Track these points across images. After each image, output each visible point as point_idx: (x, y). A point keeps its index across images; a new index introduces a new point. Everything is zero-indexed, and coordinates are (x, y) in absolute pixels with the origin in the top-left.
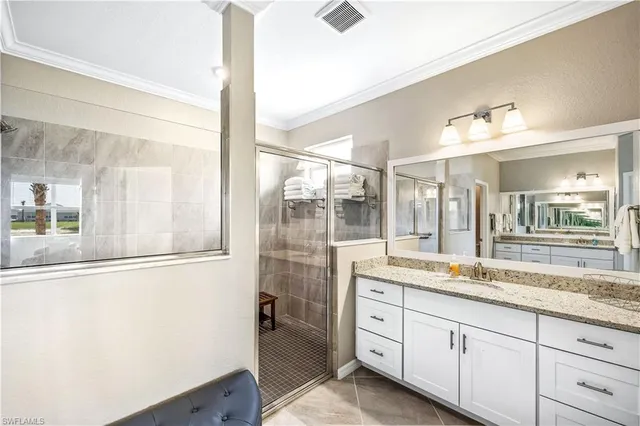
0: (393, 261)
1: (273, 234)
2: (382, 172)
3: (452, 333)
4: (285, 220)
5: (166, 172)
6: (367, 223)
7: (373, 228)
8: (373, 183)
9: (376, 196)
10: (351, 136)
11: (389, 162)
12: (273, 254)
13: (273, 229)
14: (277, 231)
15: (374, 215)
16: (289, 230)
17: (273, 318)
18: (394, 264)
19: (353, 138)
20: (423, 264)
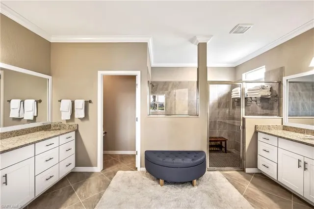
0: (285, 128)
1: (227, 113)
2: (280, 83)
3: (299, 161)
4: (234, 107)
5: (186, 91)
6: (272, 109)
7: (276, 111)
8: (276, 89)
9: (277, 95)
10: (264, 66)
11: (283, 78)
12: (227, 121)
13: (227, 111)
14: (229, 112)
15: (276, 105)
16: (236, 111)
17: (226, 148)
18: (286, 130)
19: (266, 67)
20: (303, 131)
